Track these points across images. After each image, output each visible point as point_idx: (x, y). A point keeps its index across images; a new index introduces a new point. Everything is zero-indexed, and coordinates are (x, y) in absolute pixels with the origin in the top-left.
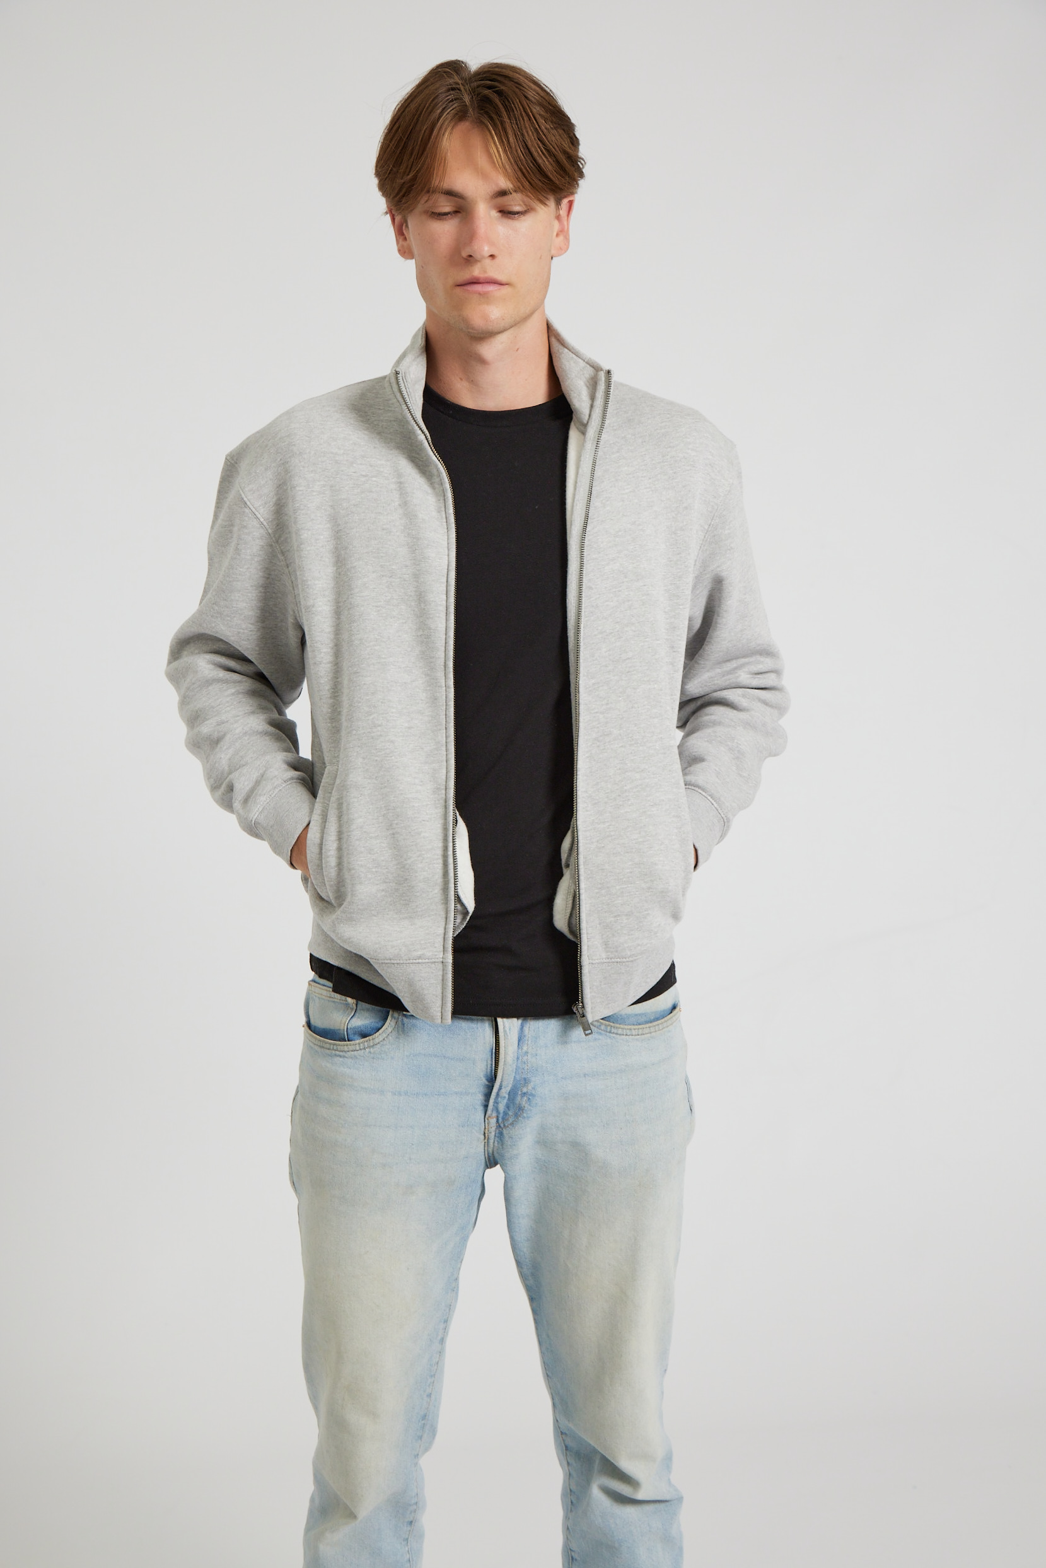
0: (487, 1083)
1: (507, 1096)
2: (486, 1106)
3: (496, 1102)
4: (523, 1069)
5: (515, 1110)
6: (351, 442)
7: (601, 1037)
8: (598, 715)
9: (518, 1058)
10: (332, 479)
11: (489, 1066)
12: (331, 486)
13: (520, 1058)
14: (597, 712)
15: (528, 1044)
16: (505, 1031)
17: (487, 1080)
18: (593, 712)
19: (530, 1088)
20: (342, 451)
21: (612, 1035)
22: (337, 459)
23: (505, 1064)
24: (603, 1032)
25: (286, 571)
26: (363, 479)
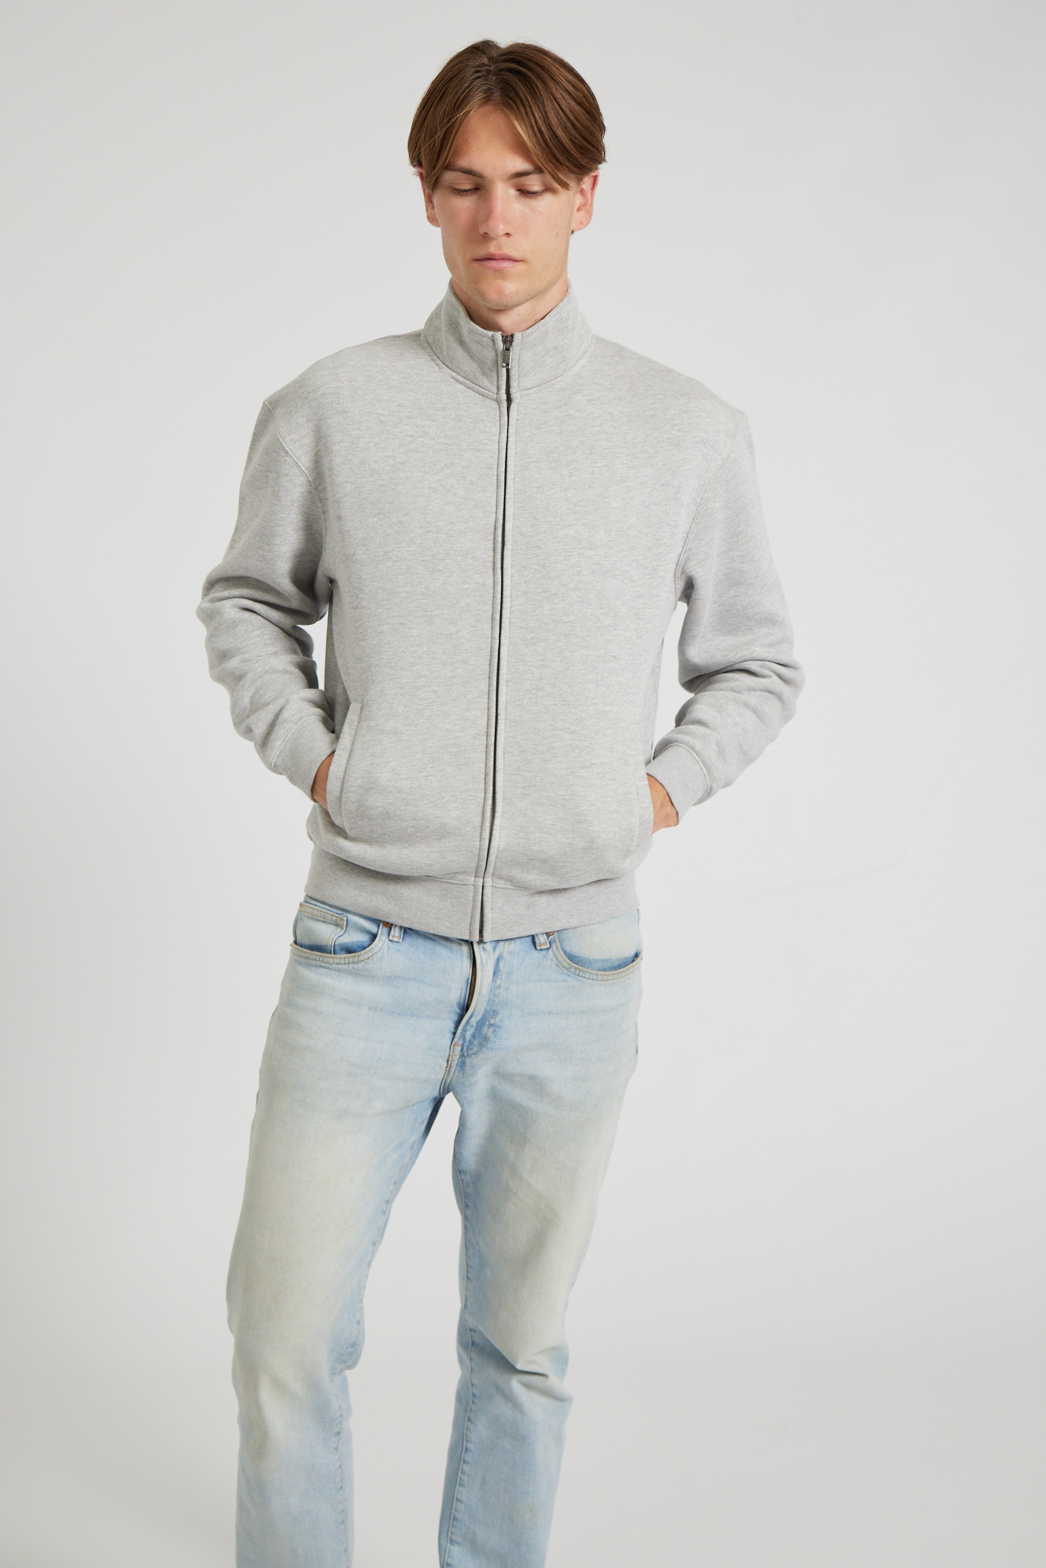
0: (458, 1011)
1: (475, 1025)
2: (454, 1034)
3: (464, 1030)
4: (494, 1001)
5: (481, 1039)
6: (396, 404)
7: (569, 979)
8: (533, 668)
9: (491, 990)
10: (377, 437)
11: (463, 995)
12: (376, 444)
13: (493, 991)
14: (532, 666)
15: (501, 979)
16: (482, 964)
17: (459, 1008)
18: (528, 664)
19: (497, 1019)
20: (387, 413)
21: (579, 978)
22: (382, 419)
23: (479, 995)
24: (572, 975)
25: (323, 517)
26: (409, 439)
